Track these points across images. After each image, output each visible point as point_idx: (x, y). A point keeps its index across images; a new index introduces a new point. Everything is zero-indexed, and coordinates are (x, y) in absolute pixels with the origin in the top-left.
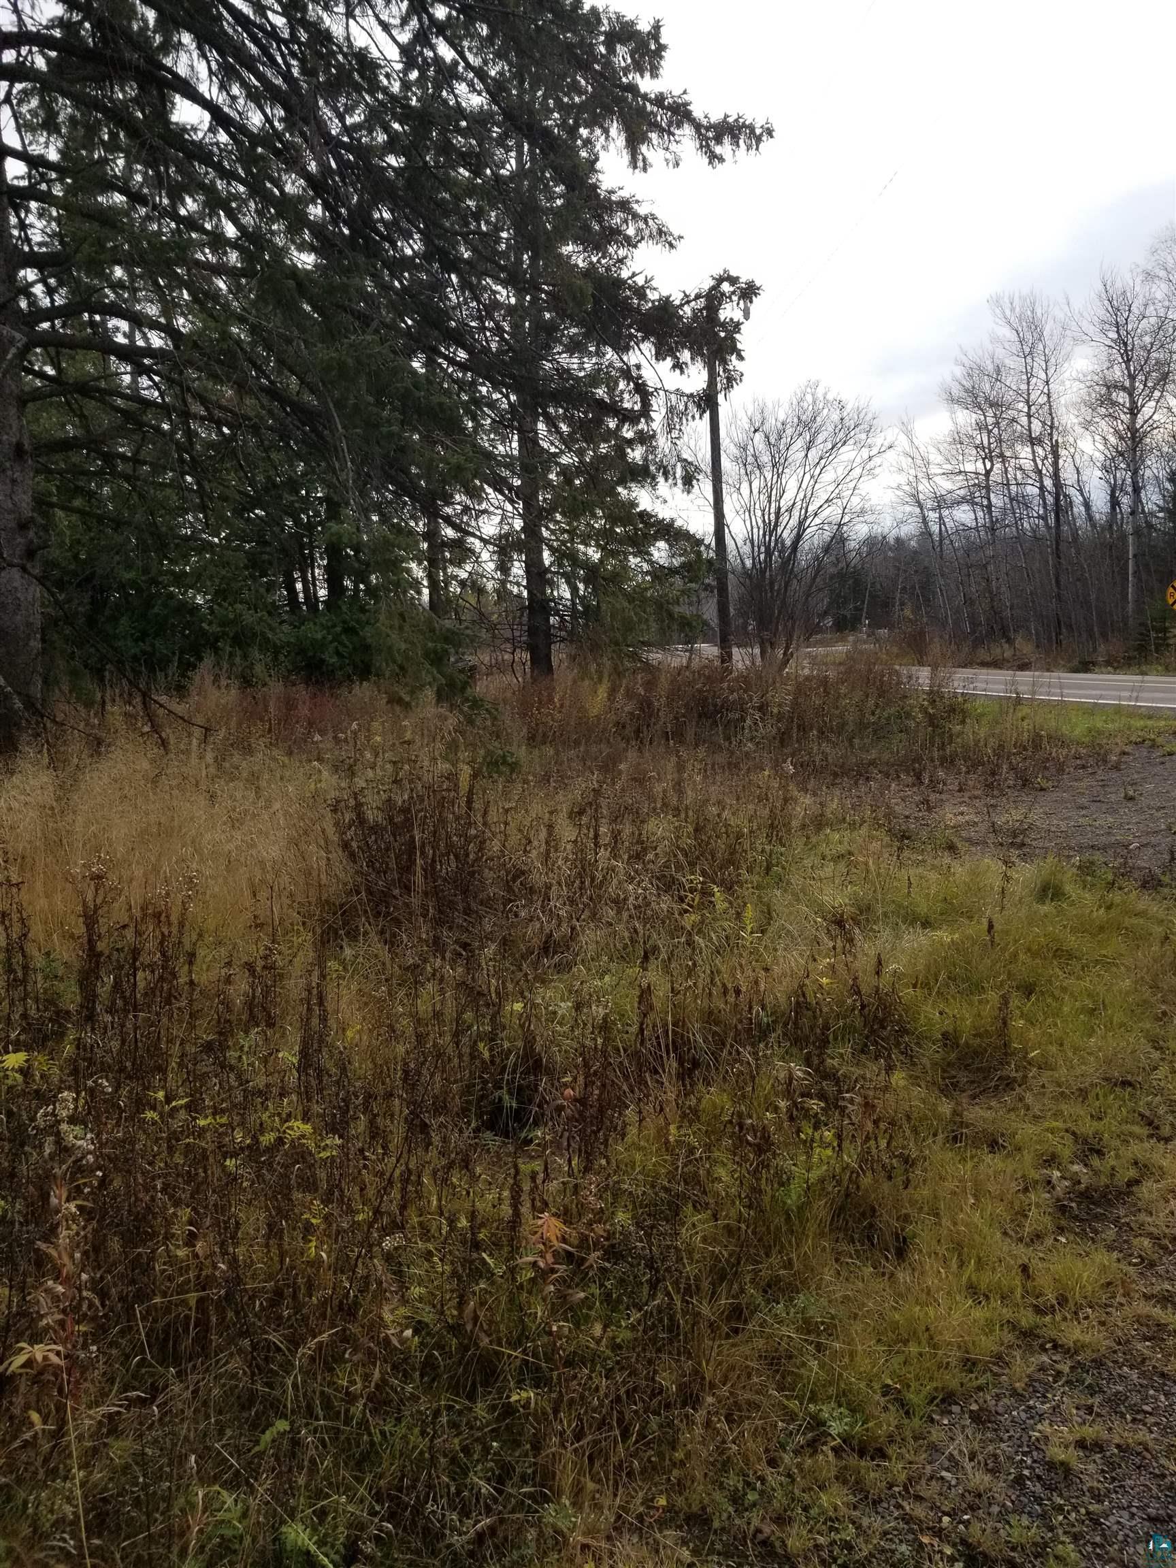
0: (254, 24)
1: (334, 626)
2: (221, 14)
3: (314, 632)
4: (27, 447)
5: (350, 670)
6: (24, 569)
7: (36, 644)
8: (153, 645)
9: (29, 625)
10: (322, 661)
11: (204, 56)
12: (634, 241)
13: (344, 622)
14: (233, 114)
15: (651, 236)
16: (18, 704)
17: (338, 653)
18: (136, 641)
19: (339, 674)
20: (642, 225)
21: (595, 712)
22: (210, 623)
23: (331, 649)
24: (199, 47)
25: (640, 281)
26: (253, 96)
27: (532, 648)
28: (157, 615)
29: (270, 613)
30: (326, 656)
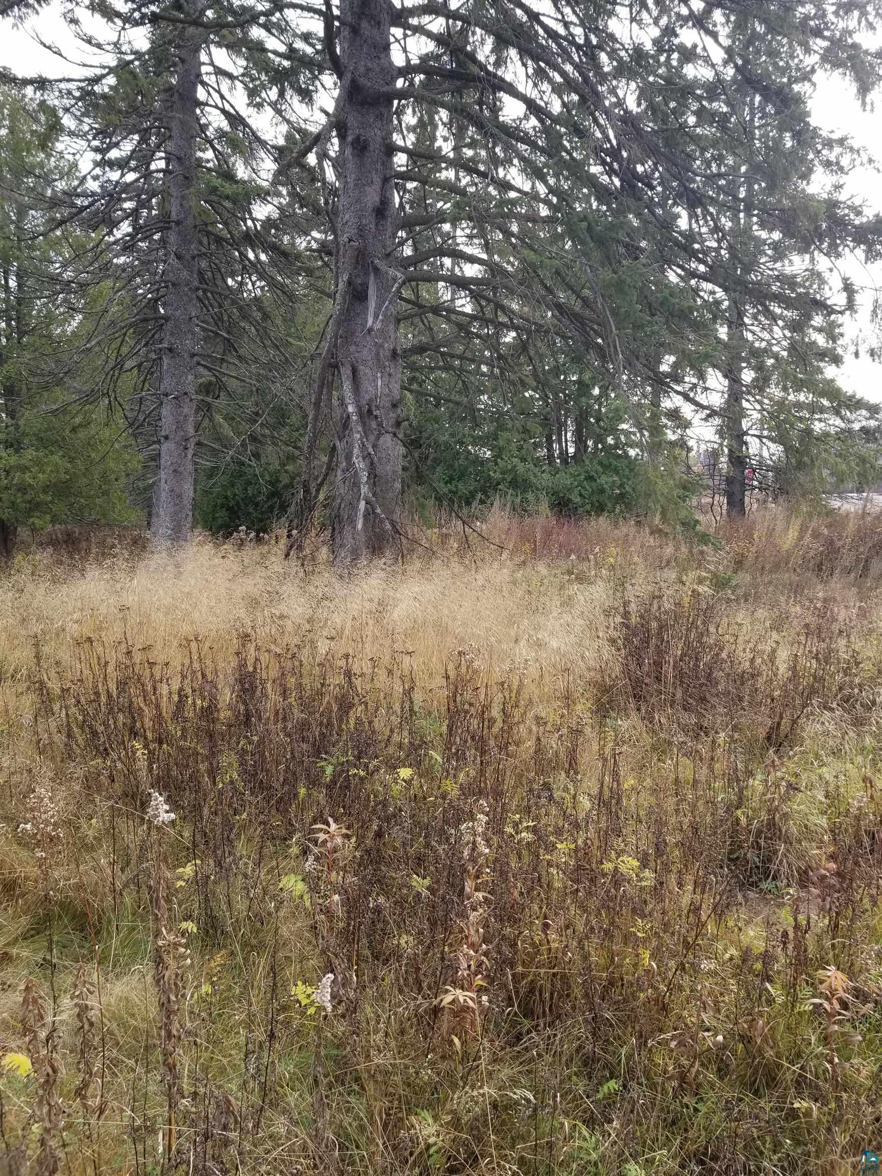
0: (560, 37)
1: (579, 475)
2: (536, 32)
3: (564, 479)
4: (399, 352)
5: (588, 507)
6: (395, 435)
7: (398, 485)
8: (456, 487)
9: (394, 472)
10: (569, 500)
11: (525, 65)
12: (846, 169)
13: (587, 472)
14: (543, 104)
15: (862, 164)
16: (388, 527)
17: (581, 495)
18: (446, 483)
19: (580, 510)
20: (855, 156)
21: (786, 547)
22: (495, 472)
23: (576, 492)
24: (521, 59)
25: (857, 202)
26: (557, 90)
27: (730, 495)
28: (460, 465)
29: (535, 466)
30: (572, 497)
